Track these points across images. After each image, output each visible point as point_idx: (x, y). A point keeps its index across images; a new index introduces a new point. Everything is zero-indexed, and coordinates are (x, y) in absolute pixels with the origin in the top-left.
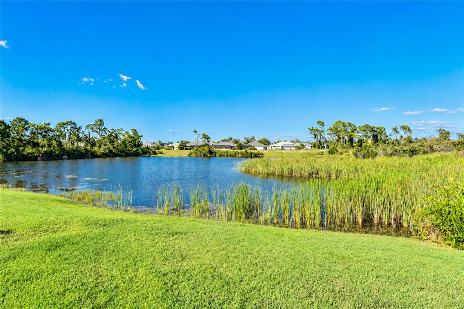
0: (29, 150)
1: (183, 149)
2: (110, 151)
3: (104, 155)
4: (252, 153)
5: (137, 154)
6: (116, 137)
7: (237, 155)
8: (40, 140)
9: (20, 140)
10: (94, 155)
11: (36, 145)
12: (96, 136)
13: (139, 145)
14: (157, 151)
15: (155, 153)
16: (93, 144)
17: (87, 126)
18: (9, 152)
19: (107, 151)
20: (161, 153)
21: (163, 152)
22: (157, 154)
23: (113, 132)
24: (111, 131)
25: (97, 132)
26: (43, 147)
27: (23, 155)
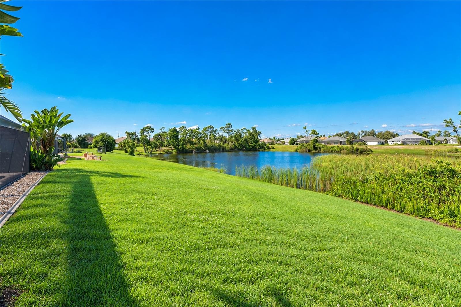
0: (188, 146)
1: (293, 145)
2: (235, 147)
3: (231, 150)
4: (357, 150)
5: (254, 149)
6: (240, 136)
7: (342, 151)
8: (194, 140)
9: (184, 140)
10: (224, 150)
11: (192, 143)
12: (227, 136)
13: (257, 141)
14: (270, 146)
15: (269, 148)
16: (225, 142)
17: (221, 128)
18: (179, 148)
19: (233, 147)
20: (273, 148)
21: (274, 147)
22: (271, 149)
23: (238, 132)
24: (237, 131)
25: (227, 132)
26: (195, 144)
27: (186, 150)
